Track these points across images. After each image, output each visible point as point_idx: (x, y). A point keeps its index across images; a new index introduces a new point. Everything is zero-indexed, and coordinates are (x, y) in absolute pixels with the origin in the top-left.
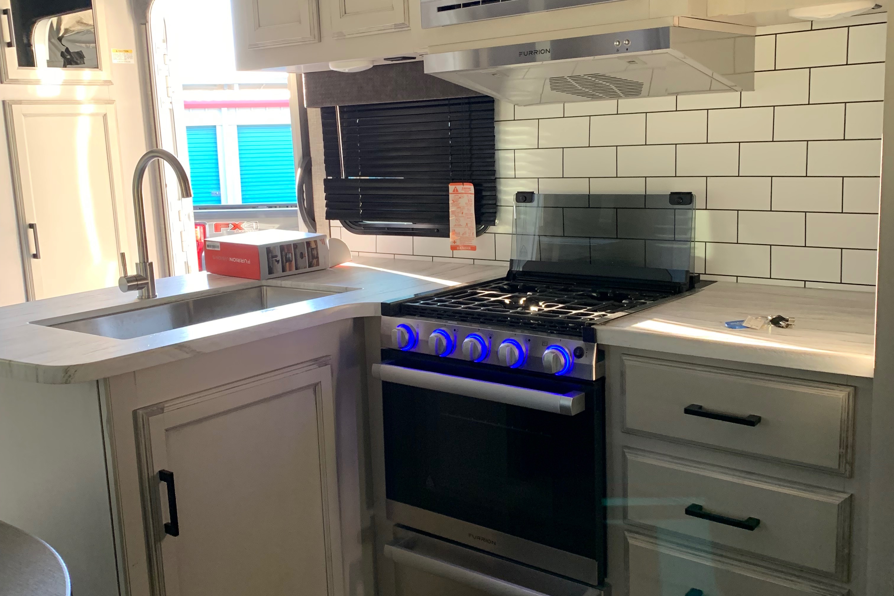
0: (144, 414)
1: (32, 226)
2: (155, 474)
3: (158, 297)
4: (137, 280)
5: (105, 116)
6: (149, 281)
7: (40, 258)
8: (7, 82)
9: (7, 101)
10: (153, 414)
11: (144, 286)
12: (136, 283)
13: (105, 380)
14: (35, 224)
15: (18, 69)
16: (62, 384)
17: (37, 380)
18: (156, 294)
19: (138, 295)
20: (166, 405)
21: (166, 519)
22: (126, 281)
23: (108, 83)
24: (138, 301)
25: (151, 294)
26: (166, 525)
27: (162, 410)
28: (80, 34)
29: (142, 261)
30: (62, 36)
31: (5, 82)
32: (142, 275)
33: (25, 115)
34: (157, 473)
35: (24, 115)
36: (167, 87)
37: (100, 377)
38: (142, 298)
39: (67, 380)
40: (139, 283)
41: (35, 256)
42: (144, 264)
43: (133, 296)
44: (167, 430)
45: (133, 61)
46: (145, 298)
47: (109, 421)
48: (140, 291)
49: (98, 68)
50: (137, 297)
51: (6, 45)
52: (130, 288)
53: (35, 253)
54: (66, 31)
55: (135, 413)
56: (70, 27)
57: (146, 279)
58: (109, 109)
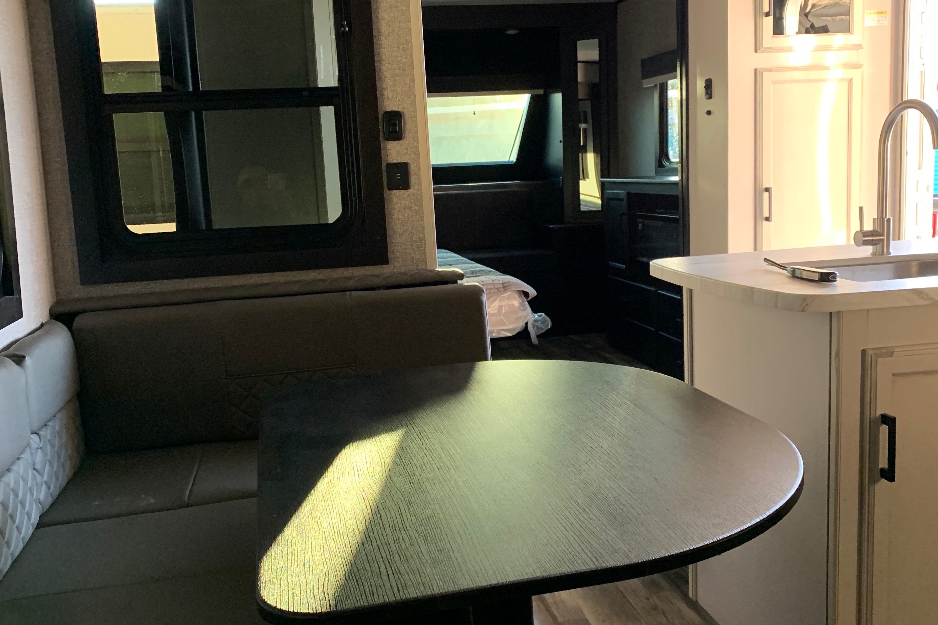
0: (873, 356)
1: (767, 190)
2: (877, 415)
3: (892, 255)
4: (873, 236)
5: (850, 81)
6: (885, 238)
7: (771, 221)
8: (762, 50)
9: (759, 70)
10: (882, 355)
11: (879, 242)
12: (871, 238)
13: (839, 313)
14: (771, 188)
15: (772, 37)
16: (799, 311)
17: (776, 306)
18: (891, 251)
19: (872, 251)
20: (896, 350)
21: (883, 463)
22: (861, 235)
23: (858, 47)
24: (871, 256)
25: (885, 251)
26: (882, 469)
27: (891, 354)
28: (828, 7)
29: (880, 216)
30: (809, 12)
31: (759, 51)
32: (878, 230)
33: (774, 83)
34: (879, 416)
35: (772, 82)
36: (921, 48)
37: (834, 309)
38: (876, 255)
39: (804, 308)
40: (875, 238)
41: (767, 219)
42: (882, 219)
43: (867, 251)
44: (894, 375)
45: (887, 22)
46: (879, 255)
47: (837, 355)
48: (875, 247)
49: (849, 32)
50: (870, 253)
51: (764, 15)
52: (865, 243)
53: (768, 216)
54: (814, 6)
55: (864, 352)
56: (818, 2)
57: (882, 235)
58: (855, 74)
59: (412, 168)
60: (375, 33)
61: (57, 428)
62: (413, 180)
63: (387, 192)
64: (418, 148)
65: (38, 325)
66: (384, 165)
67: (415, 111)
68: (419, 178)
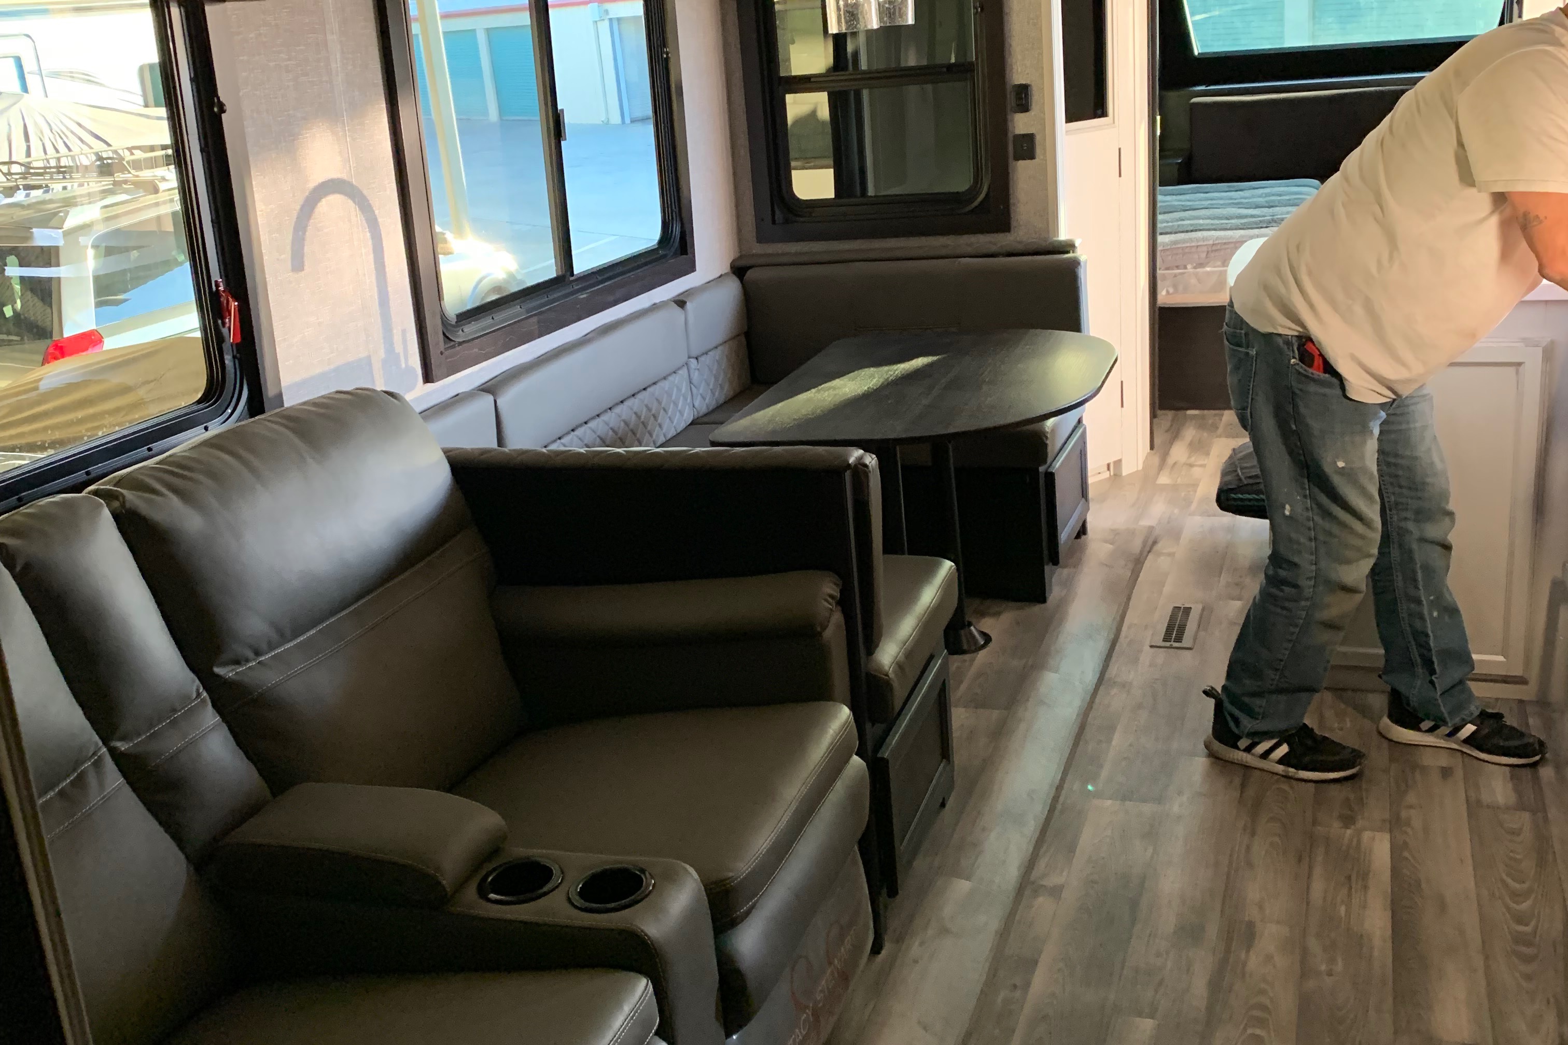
59: (1038, 139)
60: (1006, 10)
61: (717, 358)
62: (1038, 151)
63: (1011, 162)
64: (1044, 119)
65: (718, 275)
66: (1010, 136)
67: (1043, 84)
68: (1045, 150)
